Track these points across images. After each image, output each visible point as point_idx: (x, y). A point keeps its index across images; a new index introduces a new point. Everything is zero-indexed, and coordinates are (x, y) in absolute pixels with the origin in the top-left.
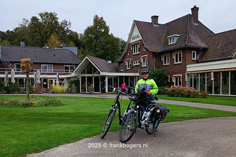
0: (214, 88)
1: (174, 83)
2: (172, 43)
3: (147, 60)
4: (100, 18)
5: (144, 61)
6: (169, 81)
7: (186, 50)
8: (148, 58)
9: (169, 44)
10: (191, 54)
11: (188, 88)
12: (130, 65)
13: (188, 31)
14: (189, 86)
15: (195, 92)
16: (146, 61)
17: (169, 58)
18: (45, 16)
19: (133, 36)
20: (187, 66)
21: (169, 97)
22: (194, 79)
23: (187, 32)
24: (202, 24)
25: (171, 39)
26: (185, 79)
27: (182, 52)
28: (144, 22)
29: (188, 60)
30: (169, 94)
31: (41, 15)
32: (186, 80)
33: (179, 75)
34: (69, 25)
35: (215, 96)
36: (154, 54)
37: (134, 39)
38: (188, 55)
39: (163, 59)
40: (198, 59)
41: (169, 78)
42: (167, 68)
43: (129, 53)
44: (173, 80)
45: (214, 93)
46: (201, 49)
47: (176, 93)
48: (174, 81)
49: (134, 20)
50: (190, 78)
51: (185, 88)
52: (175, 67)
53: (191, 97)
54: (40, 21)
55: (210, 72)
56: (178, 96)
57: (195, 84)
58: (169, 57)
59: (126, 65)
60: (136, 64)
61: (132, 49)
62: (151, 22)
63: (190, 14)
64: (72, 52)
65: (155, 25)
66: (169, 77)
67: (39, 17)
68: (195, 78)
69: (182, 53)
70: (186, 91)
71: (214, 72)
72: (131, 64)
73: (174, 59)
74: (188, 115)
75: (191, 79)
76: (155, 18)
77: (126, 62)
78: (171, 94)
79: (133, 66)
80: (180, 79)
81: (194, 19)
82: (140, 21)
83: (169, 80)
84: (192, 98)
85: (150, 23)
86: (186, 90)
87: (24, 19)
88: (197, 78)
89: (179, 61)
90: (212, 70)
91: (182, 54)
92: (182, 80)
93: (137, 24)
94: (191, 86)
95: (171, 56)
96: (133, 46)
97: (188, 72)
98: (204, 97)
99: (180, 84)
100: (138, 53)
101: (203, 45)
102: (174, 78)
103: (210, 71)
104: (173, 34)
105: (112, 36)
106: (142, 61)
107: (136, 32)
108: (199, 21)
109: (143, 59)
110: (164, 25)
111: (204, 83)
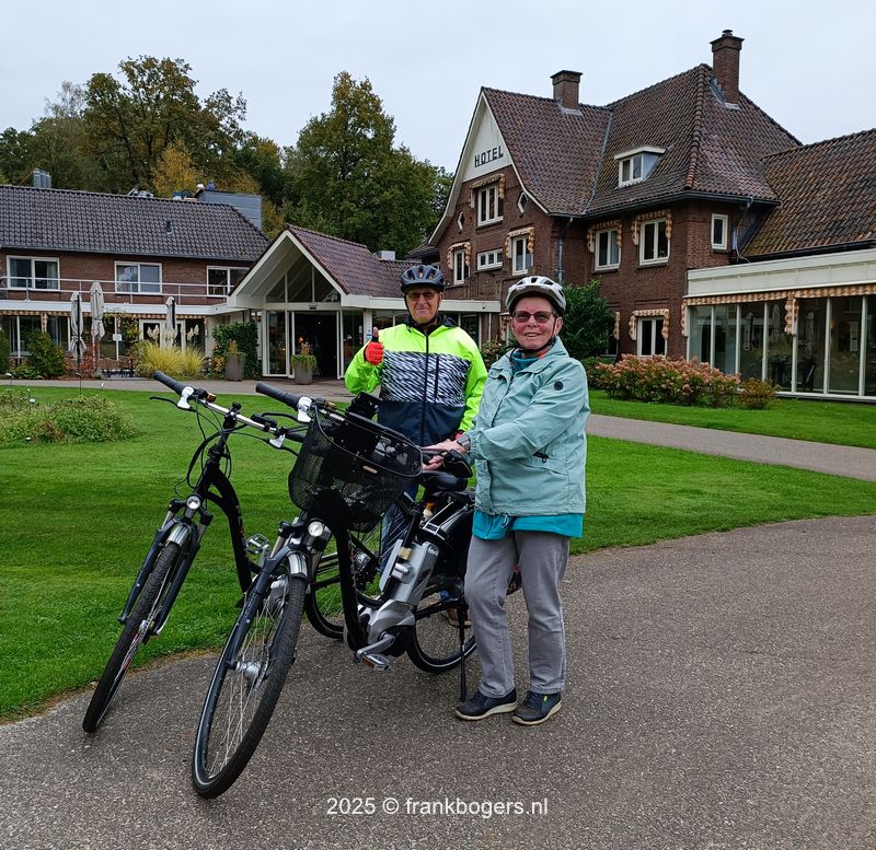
0: (799, 365)
1: (635, 342)
2: (631, 181)
3: (531, 250)
4: (358, 84)
5: (519, 252)
6: (617, 336)
7: (688, 207)
8: (534, 242)
9: (622, 184)
10: (705, 226)
11: (690, 365)
12: (466, 267)
13: (697, 133)
14: (698, 357)
15: (719, 382)
16: (528, 251)
17: (619, 243)
18: (143, 72)
19: (478, 151)
20: (692, 275)
21: (612, 400)
22: (718, 329)
23: (693, 136)
24: (754, 106)
25: (626, 164)
26: (682, 328)
27: (669, 216)
28: (523, 96)
29: (694, 252)
30: (613, 387)
31: (128, 68)
32: (686, 332)
33: (654, 312)
34: (239, 112)
35: (801, 399)
36: (559, 222)
37: (483, 163)
38: (693, 229)
39: (595, 247)
40: (735, 246)
41: (617, 324)
42: (608, 280)
43: (462, 221)
44: (633, 329)
45: (799, 388)
46: (748, 205)
47: (642, 385)
48: (637, 334)
49: (483, 88)
50: (701, 322)
51: (677, 363)
52: (641, 276)
53: (702, 405)
54: (126, 92)
55: (784, 302)
56: (648, 399)
57: (720, 347)
58: (620, 238)
59: (450, 266)
60: (488, 266)
61: (472, 205)
62: (552, 97)
63: (706, 66)
64: (239, 215)
65: (566, 111)
66: (618, 319)
67: (122, 79)
68: (720, 323)
69: (669, 222)
70: (684, 379)
71: (800, 302)
72: (467, 263)
73: (638, 247)
74: (684, 500)
75: (706, 330)
76: (567, 80)
77: (450, 256)
78: (622, 388)
79: (478, 274)
80: (660, 325)
81: (723, 85)
82: (505, 93)
83: (617, 330)
84: (707, 410)
85: (549, 100)
86: (684, 375)
87: (67, 87)
88: (731, 323)
89: (659, 255)
90: (791, 290)
91: (672, 226)
92: (669, 332)
93: (495, 102)
94: (705, 358)
95: (627, 234)
96: (476, 190)
97: (691, 298)
98: (757, 403)
99: (660, 350)
100: (497, 219)
101: (753, 189)
102: (636, 321)
103: (784, 296)
104: (638, 146)
105: (404, 155)
106: (511, 252)
107: (492, 137)
108: (741, 94)
109: (515, 244)
110: (602, 108)
111: (757, 343)
